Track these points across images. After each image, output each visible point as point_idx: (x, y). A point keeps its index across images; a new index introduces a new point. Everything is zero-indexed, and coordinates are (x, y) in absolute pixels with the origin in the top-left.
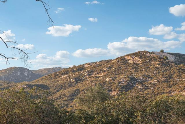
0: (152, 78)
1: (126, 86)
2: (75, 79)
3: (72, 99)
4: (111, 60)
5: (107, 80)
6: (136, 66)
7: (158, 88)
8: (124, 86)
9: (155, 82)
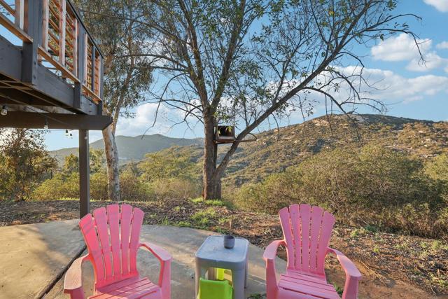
0: (339, 139)
1: (314, 147)
2: (266, 142)
3: (265, 159)
4: (298, 125)
5: (296, 142)
6: (323, 129)
7: (346, 148)
8: (311, 147)
9: (343, 142)
